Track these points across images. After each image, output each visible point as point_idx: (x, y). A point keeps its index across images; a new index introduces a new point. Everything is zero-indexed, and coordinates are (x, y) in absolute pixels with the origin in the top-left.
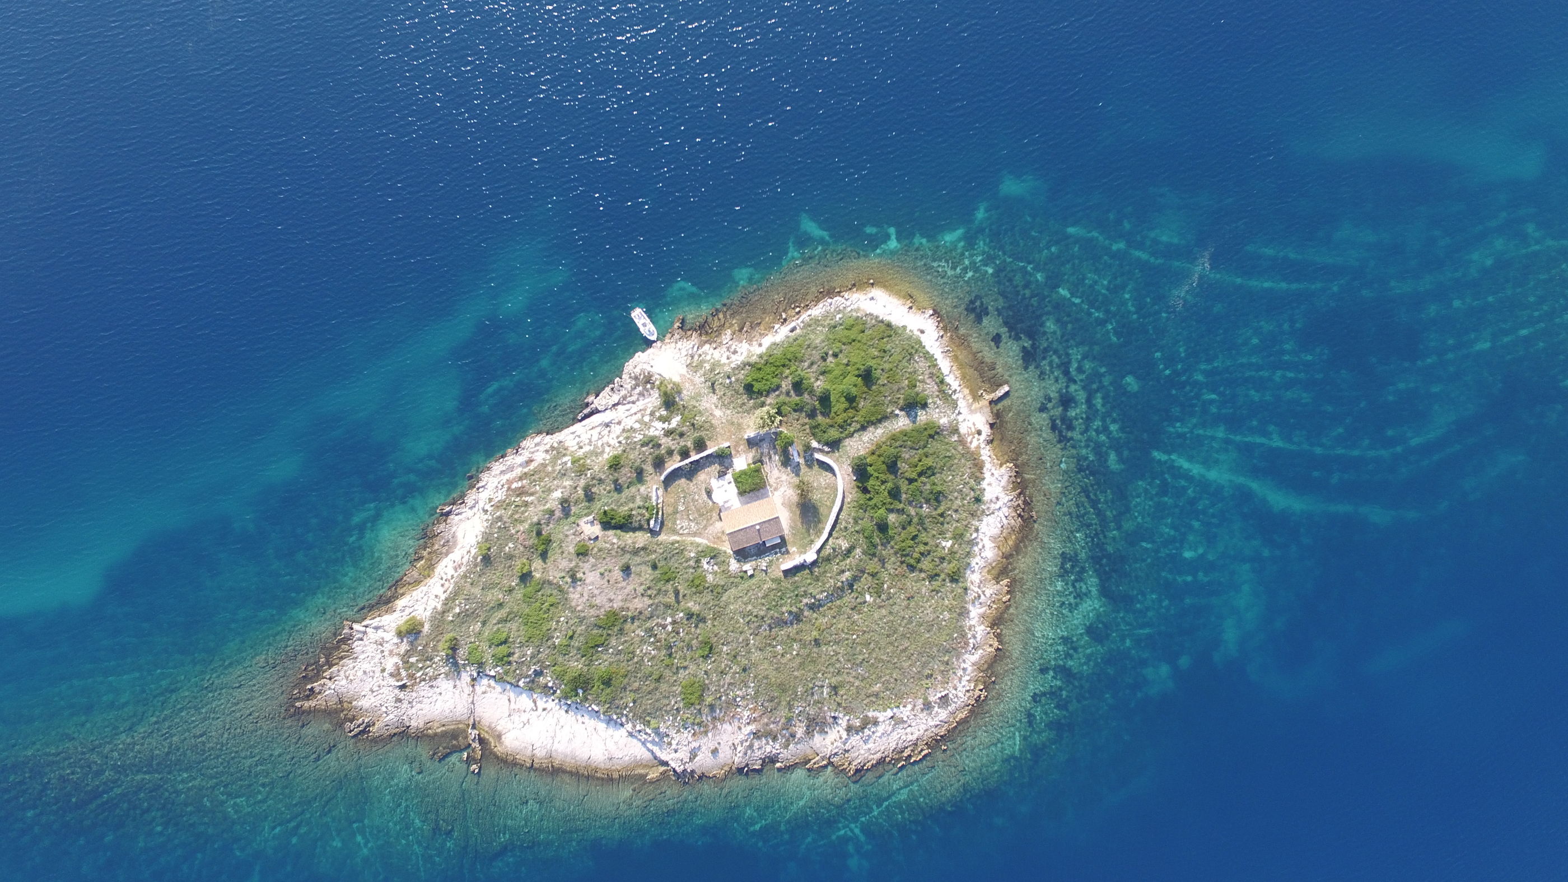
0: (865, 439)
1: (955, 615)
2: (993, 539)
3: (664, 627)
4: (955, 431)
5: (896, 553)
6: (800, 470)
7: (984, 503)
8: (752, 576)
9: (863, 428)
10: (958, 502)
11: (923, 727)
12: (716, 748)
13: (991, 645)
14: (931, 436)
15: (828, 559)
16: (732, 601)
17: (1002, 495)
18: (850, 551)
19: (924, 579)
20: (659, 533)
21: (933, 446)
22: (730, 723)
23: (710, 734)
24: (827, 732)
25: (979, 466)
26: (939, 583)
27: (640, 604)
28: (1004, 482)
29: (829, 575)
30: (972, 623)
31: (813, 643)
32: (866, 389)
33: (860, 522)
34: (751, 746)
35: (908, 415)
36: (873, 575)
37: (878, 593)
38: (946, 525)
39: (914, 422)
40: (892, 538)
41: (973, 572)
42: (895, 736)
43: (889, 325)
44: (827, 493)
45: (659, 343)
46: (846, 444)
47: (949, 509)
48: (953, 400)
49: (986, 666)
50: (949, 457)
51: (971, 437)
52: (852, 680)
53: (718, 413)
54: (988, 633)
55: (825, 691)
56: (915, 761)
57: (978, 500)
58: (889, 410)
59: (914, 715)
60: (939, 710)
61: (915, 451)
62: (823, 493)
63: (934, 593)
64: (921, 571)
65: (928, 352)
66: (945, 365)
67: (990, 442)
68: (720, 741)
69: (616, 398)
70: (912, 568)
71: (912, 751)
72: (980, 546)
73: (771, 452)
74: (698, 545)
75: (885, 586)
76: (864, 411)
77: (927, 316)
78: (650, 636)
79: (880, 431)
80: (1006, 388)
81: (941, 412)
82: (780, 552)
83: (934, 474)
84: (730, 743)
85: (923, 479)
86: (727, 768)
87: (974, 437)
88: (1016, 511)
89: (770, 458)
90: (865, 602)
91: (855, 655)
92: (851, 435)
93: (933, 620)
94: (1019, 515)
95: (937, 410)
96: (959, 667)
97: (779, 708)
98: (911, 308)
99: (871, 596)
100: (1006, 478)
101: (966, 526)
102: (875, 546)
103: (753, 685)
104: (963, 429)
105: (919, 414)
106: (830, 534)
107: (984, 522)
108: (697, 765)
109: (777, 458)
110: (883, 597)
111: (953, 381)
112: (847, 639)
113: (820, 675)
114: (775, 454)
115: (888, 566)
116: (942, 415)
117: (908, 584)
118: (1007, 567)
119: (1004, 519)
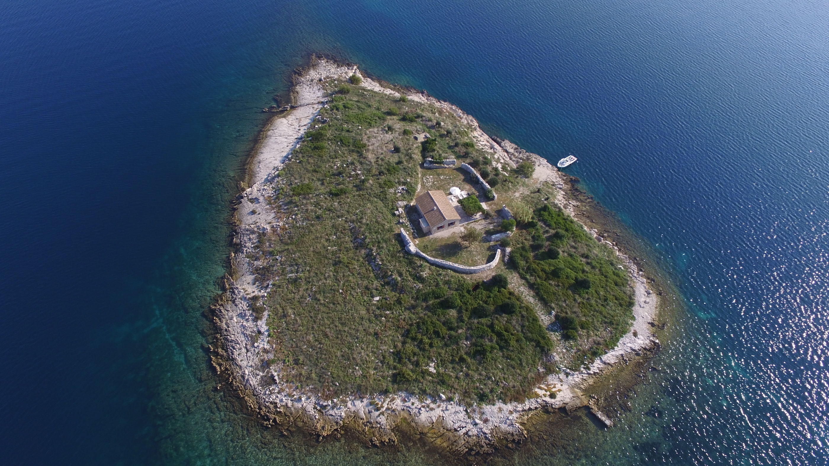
0: (522, 289)
1: (358, 381)
2: (441, 420)
3: (355, 170)
4: (550, 370)
5: (420, 318)
6: (484, 242)
7: (479, 404)
8: (394, 215)
9: (531, 286)
10: (476, 376)
11: (244, 364)
12: (256, 212)
13: (323, 428)
14: (538, 344)
15: (411, 263)
16: (374, 205)
17: (490, 425)
18: (420, 279)
19: (395, 347)
20: (422, 166)
21: (530, 349)
22: (274, 218)
23: (268, 206)
24: (254, 284)
25: (518, 397)
26: (391, 362)
27: (371, 157)
28: (504, 427)
29: (397, 264)
30: (349, 404)
31: (337, 259)
32: (567, 285)
33: (447, 286)
34: (253, 232)
35: (553, 324)
36: (399, 302)
37: (381, 307)
38: (451, 366)
39: (548, 329)
40: (434, 313)
41: (404, 401)
42: (241, 338)
43: (631, 304)
44: (468, 261)
45: (556, 169)
46: (514, 274)
47: (468, 367)
48: (579, 366)
49: (300, 424)
50: (521, 364)
51: (546, 388)
52: (301, 293)
53: (517, 195)
54: (337, 423)
55: (293, 275)
56: (211, 359)
57: (482, 398)
58: (553, 305)
59: (258, 353)
60: (259, 377)
61: (520, 329)
62: (468, 259)
63: (382, 358)
64: (404, 343)
65: (618, 340)
66: (611, 357)
67: (546, 408)
68: (261, 214)
69: (512, 151)
70: (406, 334)
71: (222, 356)
72: (432, 406)
73: (495, 224)
74: (416, 184)
75: (388, 312)
76: (547, 284)
77: (651, 338)
78: (347, 164)
79: (531, 300)
80: (608, 422)
81: (564, 354)
82: (414, 232)
83: (501, 348)
84: (258, 220)
85: (495, 338)
86: (238, 223)
87: (546, 391)
88: (476, 445)
89: (490, 223)
90: (373, 297)
91: (324, 293)
92: (523, 277)
93: (354, 358)
94: (471, 450)
95: (564, 351)
96: (303, 393)
97: (282, 245)
98: (652, 325)
99: (378, 301)
100: (510, 429)
101: (452, 387)
102: (425, 300)
103: (305, 224)
104: (552, 379)
105: (557, 333)
106: (433, 264)
107: (458, 408)
108: (245, 204)
109: (492, 228)
110: (378, 312)
111: (596, 366)
112: (338, 285)
113: (308, 268)
114: (494, 226)
115: (407, 313)
116: (561, 355)
117: (390, 333)
118: (410, 440)
119: (464, 431)
